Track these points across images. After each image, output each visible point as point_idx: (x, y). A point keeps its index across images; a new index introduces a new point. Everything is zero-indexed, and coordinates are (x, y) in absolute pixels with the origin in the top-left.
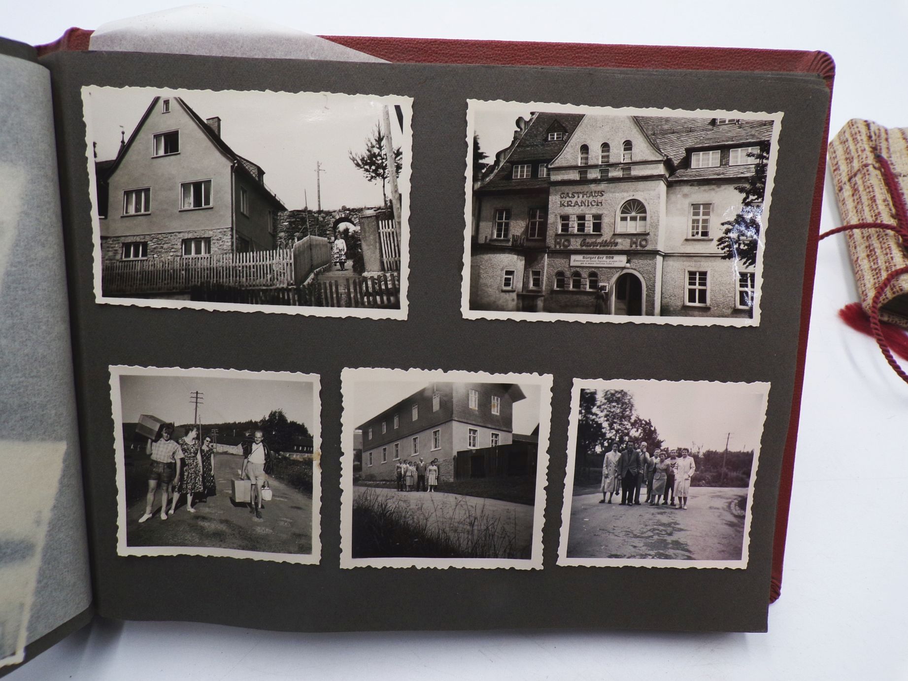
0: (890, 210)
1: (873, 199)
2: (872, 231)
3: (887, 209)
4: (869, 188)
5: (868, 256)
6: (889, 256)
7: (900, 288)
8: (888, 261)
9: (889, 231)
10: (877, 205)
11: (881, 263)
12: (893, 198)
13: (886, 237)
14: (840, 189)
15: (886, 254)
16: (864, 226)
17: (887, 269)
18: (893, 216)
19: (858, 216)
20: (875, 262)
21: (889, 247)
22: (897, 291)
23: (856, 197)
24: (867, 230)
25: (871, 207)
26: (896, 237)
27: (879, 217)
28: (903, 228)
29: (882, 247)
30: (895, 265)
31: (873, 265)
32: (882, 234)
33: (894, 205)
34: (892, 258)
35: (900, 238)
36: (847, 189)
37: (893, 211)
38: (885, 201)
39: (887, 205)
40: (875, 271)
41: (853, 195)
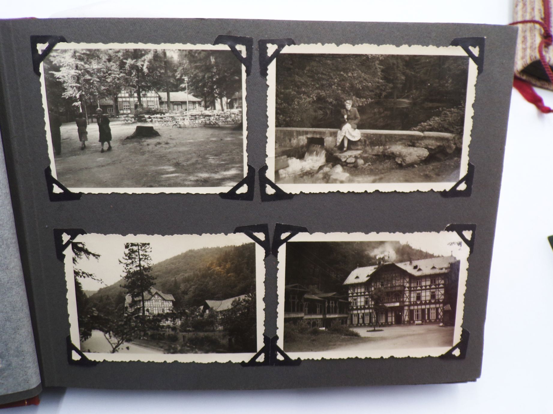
0: (541, 15)
1: (533, 9)
2: (529, 25)
3: (539, 15)
4: (532, 3)
5: (523, 42)
6: (533, 40)
7: (535, 57)
8: (532, 43)
9: (537, 26)
10: (534, 12)
11: (528, 44)
12: (545, 9)
13: (535, 28)
14: (517, 6)
15: (532, 39)
16: (524, 22)
17: (531, 47)
18: (542, 19)
19: (523, 15)
20: (525, 45)
21: (535, 35)
22: (533, 59)
23: (524, 9)
24: (526, 24)
25: (531, 13)
26: (540, 30)
27: (534, 17)
28: (546, 24)
29: (531, 36)
30: (535, 45)
31: (524, 46)
32: (533, 28)
33: (545, 13)
34: (535, 41)
35: (543, 31)
36: (520, 5)
37: (543, 16)
38: (540, 10)
39: (540, 13)
40: (524, 49)
41: (523, 8)
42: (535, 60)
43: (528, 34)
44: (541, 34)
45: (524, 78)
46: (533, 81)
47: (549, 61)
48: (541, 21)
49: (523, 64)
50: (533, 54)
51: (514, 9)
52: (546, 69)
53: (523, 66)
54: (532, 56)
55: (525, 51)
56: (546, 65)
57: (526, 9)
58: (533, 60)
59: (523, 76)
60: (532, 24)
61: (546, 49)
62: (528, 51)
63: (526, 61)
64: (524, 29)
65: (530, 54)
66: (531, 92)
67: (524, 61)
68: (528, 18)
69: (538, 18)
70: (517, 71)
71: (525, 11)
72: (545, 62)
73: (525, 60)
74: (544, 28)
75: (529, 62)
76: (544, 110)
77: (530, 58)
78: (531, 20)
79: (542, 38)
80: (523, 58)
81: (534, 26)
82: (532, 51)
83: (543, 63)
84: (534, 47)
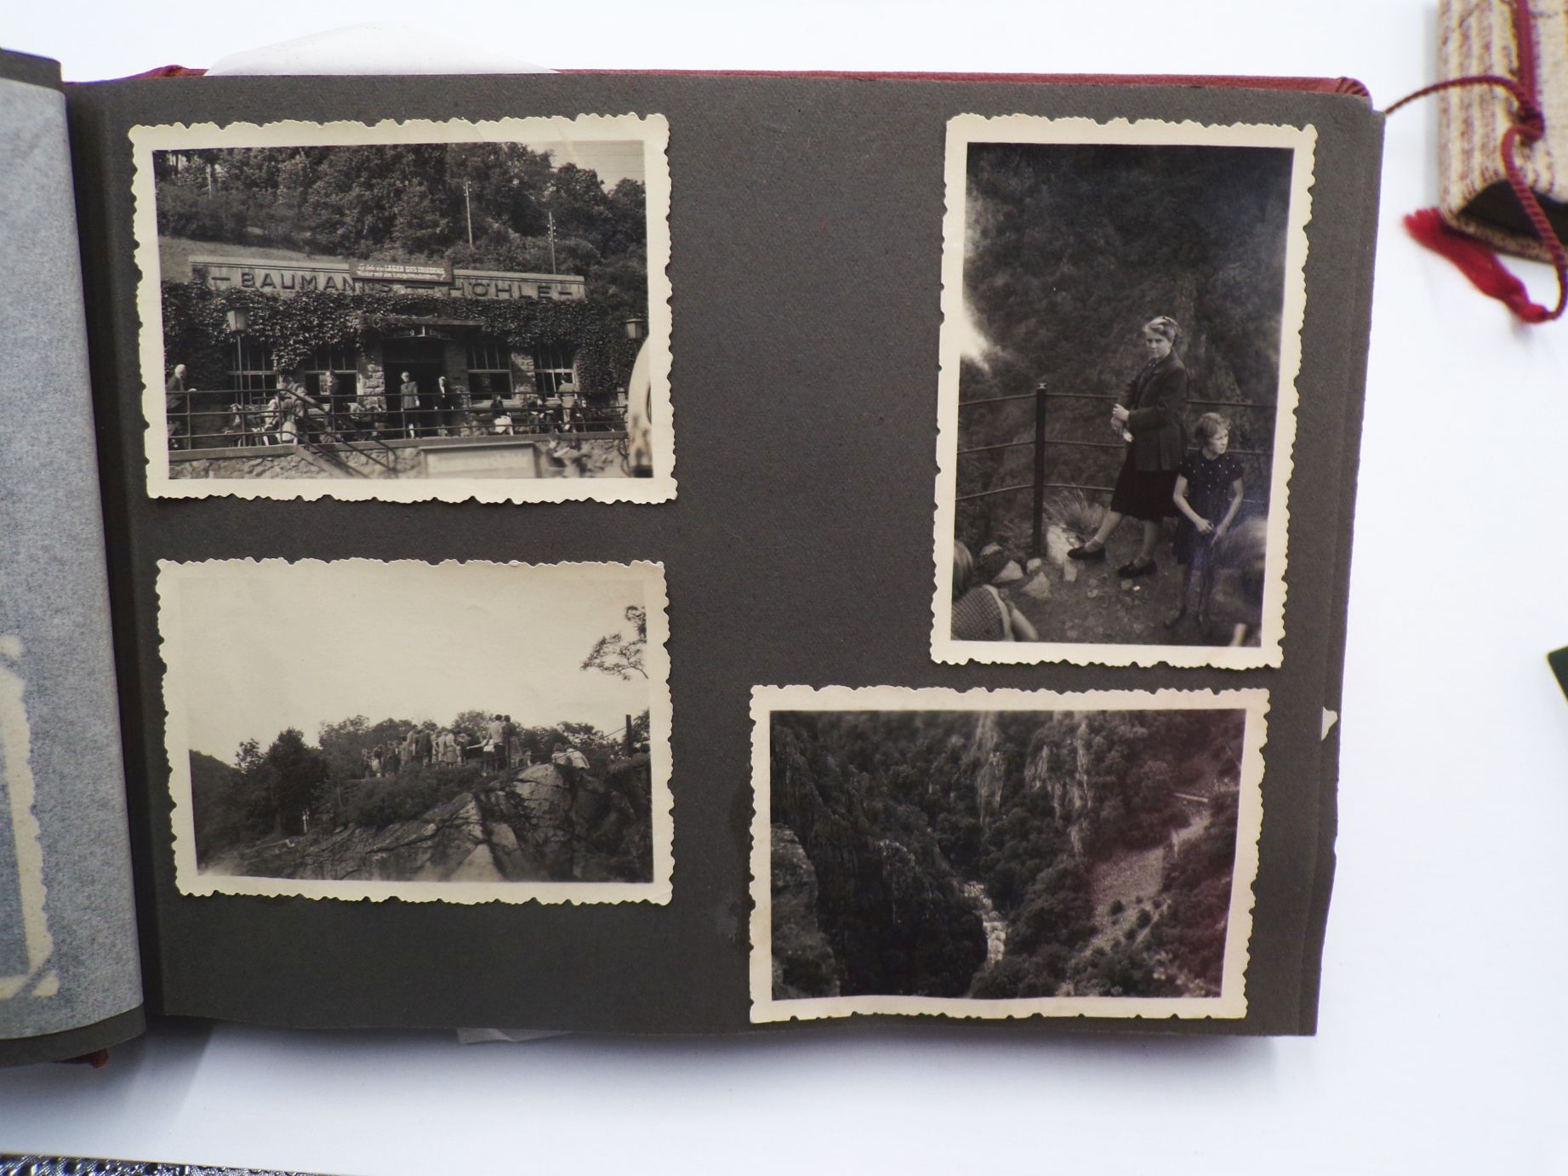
0: (1511, 61)
1: (1487, 47)
2: (1478, 89)
3: (1505, 61)
4: (1486, 30)
5: (1463, 134)
6: (1490, 128)
7: (1496, 173)
8: (1487, 136)
9: (1500, 91)
10: (1490, 55)
11: (1477, 139)
12: (1520, 46)
13: (1494, 97)
14: (1445, 41)
15: (1487, 125)
16: (1464, 82)
17: (1484, 146)
18: (1512, 72)
19: (1461, 65)
20: (1470, 140)
21: (1493, 115)
22: (1491, 178)
23: (1465, 49)
24: (1469, 87)
25: (1481, 58)
26: (1508, 102)
27: (1490, 67)
28: (1523, 85)
29: (1483, 116)
30: (1495, 140)
31: (1466, 146)
32: (1488, 97)
33: (1520, 57)
34: (1493, 130)
35: (1516, 104)
36: (1455, 39)
37: (1515, 64)
38: (1505, 48)
39: (1508, 56)
40: (1467, 154)
41: (1461, 46)
42: (1495, 179)
43: (1476, 113)
44: (1510, 112)
45: (1471, 229)
46: (1497, 239)
47: (1536, 181)
48: (1508, 76)
49: (1463, 193)
50: (1491, 166)
51: (1440, 50)
52: (1525, 202)
53: (1465, 198)
54: (1487, 169)
55: (1468, 159)
56: (1523, 191)
57: (1470, 49)
58: (1489, 182)
59: (1467, 224)
60: (1485, 87)
61: (1527, 151)
62: (1477, 159)
63: (1472, 183)
64: (1466, 101)
65: (1482, 164)
66: (1490, 266)
67: (1467, 185)
68: (1474, 70)
69: (1500, 70)
70: (1450, 211)
71: (1467, 55)
72: (1520, 183)
73: (1468, 181)
74: (1519, 96)
75: (1479, 185)
76: (1529, 314)
77: (1483, 174)
78: (1483, 74)
79: (1513, 122)
80: (1464, 176)
81: (1491, 91)
82: (1488, 156)
83: (1515, 187)
84: (1491, 145)
